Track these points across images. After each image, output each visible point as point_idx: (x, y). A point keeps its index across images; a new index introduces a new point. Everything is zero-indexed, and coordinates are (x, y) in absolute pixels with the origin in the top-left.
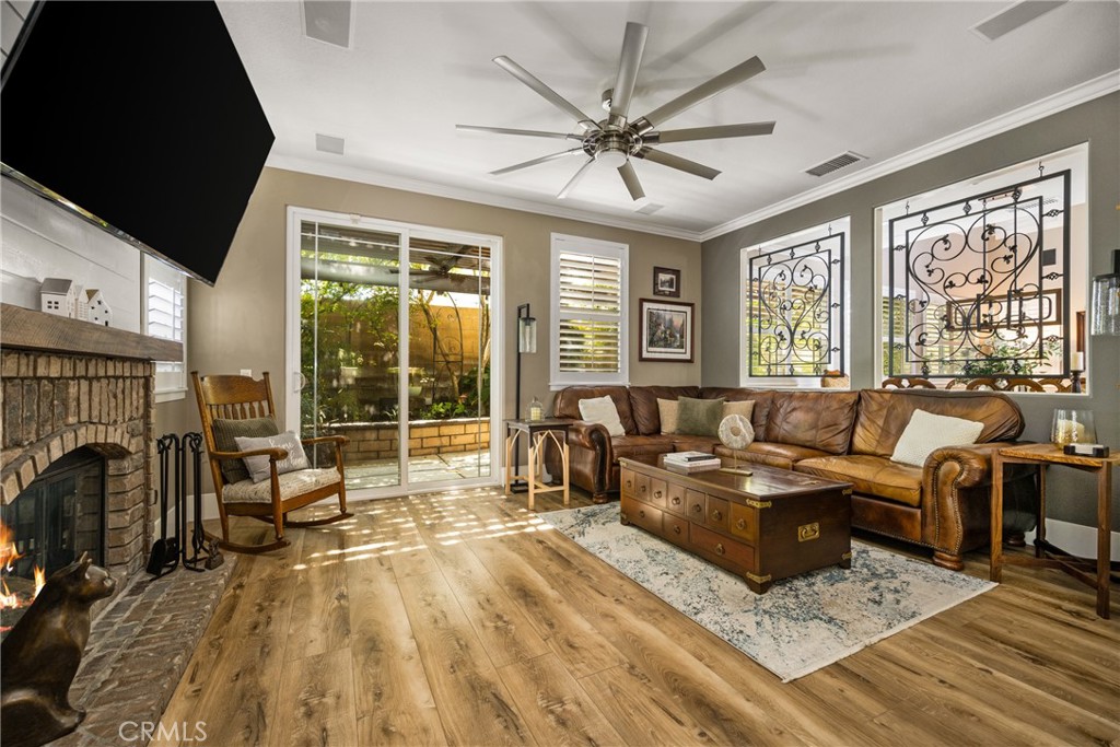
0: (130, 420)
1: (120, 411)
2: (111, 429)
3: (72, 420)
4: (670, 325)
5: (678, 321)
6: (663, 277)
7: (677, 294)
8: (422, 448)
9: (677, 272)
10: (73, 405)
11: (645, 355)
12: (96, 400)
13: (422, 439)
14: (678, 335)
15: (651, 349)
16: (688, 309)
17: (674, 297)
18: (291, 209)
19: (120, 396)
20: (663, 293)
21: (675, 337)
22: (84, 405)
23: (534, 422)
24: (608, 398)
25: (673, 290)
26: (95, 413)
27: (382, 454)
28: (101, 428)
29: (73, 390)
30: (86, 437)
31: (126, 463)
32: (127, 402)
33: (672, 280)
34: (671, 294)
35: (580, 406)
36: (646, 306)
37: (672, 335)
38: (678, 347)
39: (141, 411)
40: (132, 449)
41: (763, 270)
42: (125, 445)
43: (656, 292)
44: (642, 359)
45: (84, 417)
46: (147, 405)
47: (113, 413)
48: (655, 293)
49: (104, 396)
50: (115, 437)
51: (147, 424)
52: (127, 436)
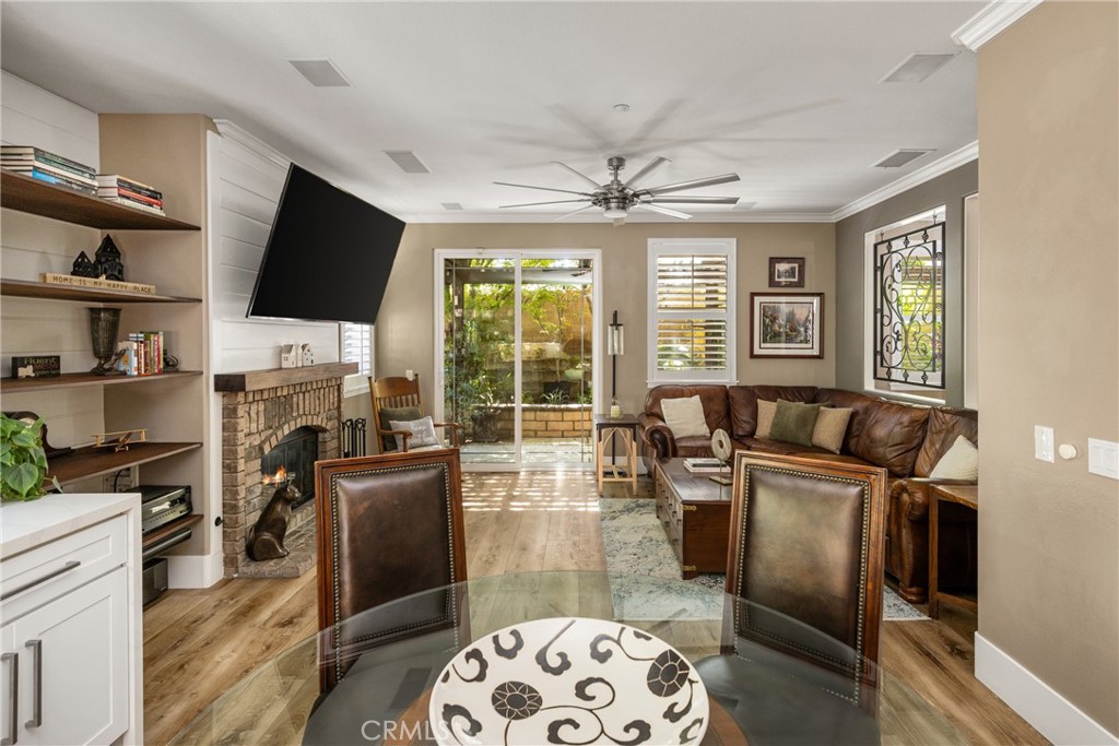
0: (329, 410)
1: (322, 406)
2: (315, 417)
3: (295, 414)
4: (791, 318)
5: (801, 313)
6: (782, 267)
7: (801, 284)
8: (574, 430)
9: (801, 261)
10: (295, 406)
11: (757, 351)
12: (307, 402)
13: (574, 422)
14: (802, 329)
15: (763, 345)
16: (816, 300)
17: (797, 287)
18: (437, 251)
19: (322, 398)
20: (778, 285)
21: (799, 332)
22: (301, 406)
23: (613, 419)
24: (697, 398)
25: (796, 280)
26: (307, 409)
27: (539, 433)
28: (310, 417)
29: (295, 399)
30: (301, 422)
31: (327, 435)
32: (327, 401)
33: (793, 269)
34: (790, 285)
35: (663, 406)
36: (757, 300)
37: (793, 329)
38: (801, 342)
39: (336, 405)
40: (328, 427)
41: (885, 257)
42: (324, 425)
43: (772, 283)
44: (753, 356)
45: (301, 412)
46: (339, 401)
47: (317, 409)
48: (770, 286)
49: (312, 399)
50: (317, 422)
51: (339, 412)
52: (325, 420)
